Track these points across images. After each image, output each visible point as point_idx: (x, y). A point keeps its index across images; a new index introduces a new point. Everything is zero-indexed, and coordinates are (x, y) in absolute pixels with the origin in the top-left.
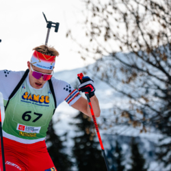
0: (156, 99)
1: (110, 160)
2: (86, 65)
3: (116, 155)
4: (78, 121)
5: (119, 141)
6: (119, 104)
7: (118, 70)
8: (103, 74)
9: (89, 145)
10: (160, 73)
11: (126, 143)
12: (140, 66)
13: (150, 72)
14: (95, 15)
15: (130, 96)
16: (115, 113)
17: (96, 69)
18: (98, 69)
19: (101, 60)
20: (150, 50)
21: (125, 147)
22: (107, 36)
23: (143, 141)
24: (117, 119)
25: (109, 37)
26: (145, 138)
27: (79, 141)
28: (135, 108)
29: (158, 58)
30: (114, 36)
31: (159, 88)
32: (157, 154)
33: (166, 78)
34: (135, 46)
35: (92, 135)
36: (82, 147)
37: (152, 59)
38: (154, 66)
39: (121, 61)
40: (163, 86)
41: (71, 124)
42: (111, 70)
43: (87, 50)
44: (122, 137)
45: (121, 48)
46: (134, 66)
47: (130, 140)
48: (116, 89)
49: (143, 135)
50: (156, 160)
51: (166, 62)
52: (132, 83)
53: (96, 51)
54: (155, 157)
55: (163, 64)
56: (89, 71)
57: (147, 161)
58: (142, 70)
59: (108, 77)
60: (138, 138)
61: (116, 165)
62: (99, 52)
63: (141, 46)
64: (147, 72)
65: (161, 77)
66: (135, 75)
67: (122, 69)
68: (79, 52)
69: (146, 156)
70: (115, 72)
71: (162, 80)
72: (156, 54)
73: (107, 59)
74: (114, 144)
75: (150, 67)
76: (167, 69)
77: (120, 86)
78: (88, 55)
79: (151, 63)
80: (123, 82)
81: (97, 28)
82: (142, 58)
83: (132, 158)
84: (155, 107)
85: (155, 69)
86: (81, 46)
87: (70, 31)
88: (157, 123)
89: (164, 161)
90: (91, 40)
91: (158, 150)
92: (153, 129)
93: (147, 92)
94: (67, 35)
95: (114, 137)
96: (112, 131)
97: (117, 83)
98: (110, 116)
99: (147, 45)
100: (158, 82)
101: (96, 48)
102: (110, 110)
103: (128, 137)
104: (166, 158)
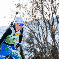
13: (26, 28)
14: (12, 12)
20: (26, 22)
23: (23, 46)
26: (24, 45)
29: (28, 25)
31: (28, 32)
32: (26, 49)
33: (30, 30)
37: (26, 25)
38: (27, 26)
50: (26, 51)
55: (29, 26)
57: (24, 51)
65: (28, 30)
69: (23, 50)
71: (29, 30)
72: (28, 24)
75: (26, 27)
76: (30, 28)
79: (26, 26)
85: (27, 27)
89: (28, 51)
91: (27, 48)
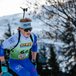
0: (62, 27)
2: (30, 11)
5: (45, 46)
6: (45, 29)
7: (45, 13)
8: (38, 15)
10: (64, 15)
11: (48, 47)
12: (55, 12)
15: (50, 25)
17: (35, 13)
18: (36, 13)
19: (37, 8)
21: (47, 49)
24: (44, 36)
28: (52, 31)
34: (53, 3)
39: (46, 9)
40: (65, 21)
42: (41, 13)
43: (31, 4)
44: (46, 44)
45: (46, 3)
46: (52, 12)
47: (50, 46)
48: (44, 22)
49: (55, 43)
51: (67, 10)
52: (51, 19)
53: (35, 4)
54: (61, 53)
58: (56, 14)
59: (40, 16)
60: (54, 45)
61: (43, 57)
62: (36, 5)
63: (55, 2)
64: (58, 14)
66: (52, 16)
67: (46, 13)
68: (27, 5)
70: (43, 14)
73: (40, 8)
74: (42, 47)
77: (46, 21)
78: (31, 6)
80: (47, 19)
82: (56, 8)
83: (50, 54)
84: (61, 30)
86: (28, 2)
88: (62, 38)
92: (60, 41)
93: (58, 24)
95: (42, 44)
96: (42, 41)
97: (44, 19)
98: (41, 34)
99: (58, 2)
100: (63, 19)
101: (35, 3)
102: (41, 31)
103: (49, 44)
104: (66, 54)
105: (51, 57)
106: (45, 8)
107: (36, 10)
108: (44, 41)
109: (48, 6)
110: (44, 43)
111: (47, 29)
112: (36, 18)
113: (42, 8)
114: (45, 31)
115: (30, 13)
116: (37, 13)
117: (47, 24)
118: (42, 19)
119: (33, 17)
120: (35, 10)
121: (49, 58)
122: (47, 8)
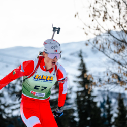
1: (102, 110)
2: (88, 39)
3: (107, 106)
4: (80, 80)
5: (110, 96)
6: (111, 69)
7: (111, 43)
8: (100, 46)
9: (87, 97)
11: (115, 97)
15: (119, 63)
16: (107, 74)
17: (95, 42)
18: (97, 42)
19: (100, 35)
21: (114, 101)
22: (105, 18)
24: (109, 80)
25: (106, 18)
27: (80, 94)
28: (122, 72)
30: (110, 18)
34: (125, 27)
35: (90, 90)
36: (82, 99)
39: (113, 36)
41: (75, 82)
42: (106, 44)
43: (89, 27)
44: (112, 93)
45: (114, 27)
48: (109, 57)
52: (121, 53)
53: (96, 29)
56: (90, 43)
59: (104, 48)
60: (124, 94)
61: (106, 114)
62: (98, 29)
66: (124, 48)
67: (114, 43)
68: (83, 29)
70: (109, 45)
73: (104, 35)
77: (112, 55)
78: (90, 32)
80: (115, 52)
81: (97, 11)
83: (118, 109)
86: (85, 24)
87: (77, 13)
90: (93, 20)
94: (75, 16)
95: (106, 93)
96: (105, 88)
97: (111, 53)
98: (104, 77)
102: (104, 72)
103: (117, 94)
105: (118, 114)
106: (111, 35)
107: (98, 38)
108: (109, 89)
109: (117, 32)
110: (108, 91)
111: (115, 69)
112: (98, 50)
113: (107, 34)
114: (110, 71)
115: (88, 42)
116: (99, 42)
117: (115, 61)
118: (106, 53)
119: (93, 48)
120: (96, 38)
121: (115, 115)
122: (116, 35)
